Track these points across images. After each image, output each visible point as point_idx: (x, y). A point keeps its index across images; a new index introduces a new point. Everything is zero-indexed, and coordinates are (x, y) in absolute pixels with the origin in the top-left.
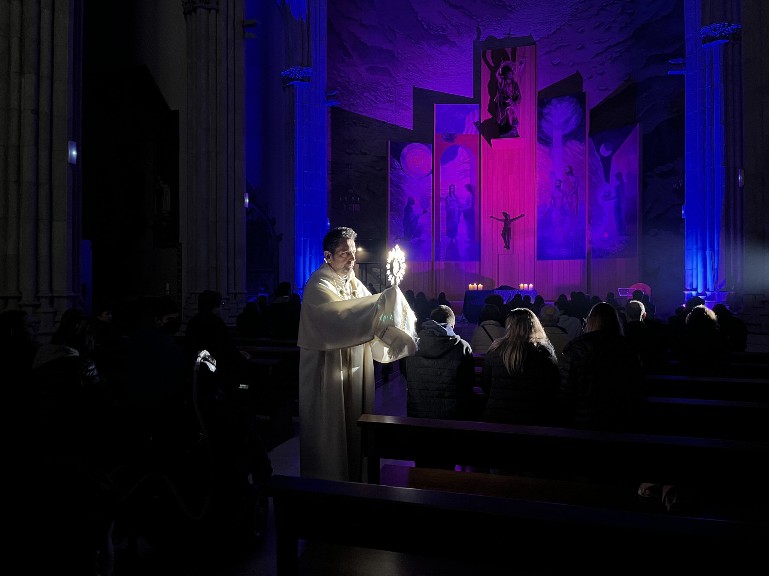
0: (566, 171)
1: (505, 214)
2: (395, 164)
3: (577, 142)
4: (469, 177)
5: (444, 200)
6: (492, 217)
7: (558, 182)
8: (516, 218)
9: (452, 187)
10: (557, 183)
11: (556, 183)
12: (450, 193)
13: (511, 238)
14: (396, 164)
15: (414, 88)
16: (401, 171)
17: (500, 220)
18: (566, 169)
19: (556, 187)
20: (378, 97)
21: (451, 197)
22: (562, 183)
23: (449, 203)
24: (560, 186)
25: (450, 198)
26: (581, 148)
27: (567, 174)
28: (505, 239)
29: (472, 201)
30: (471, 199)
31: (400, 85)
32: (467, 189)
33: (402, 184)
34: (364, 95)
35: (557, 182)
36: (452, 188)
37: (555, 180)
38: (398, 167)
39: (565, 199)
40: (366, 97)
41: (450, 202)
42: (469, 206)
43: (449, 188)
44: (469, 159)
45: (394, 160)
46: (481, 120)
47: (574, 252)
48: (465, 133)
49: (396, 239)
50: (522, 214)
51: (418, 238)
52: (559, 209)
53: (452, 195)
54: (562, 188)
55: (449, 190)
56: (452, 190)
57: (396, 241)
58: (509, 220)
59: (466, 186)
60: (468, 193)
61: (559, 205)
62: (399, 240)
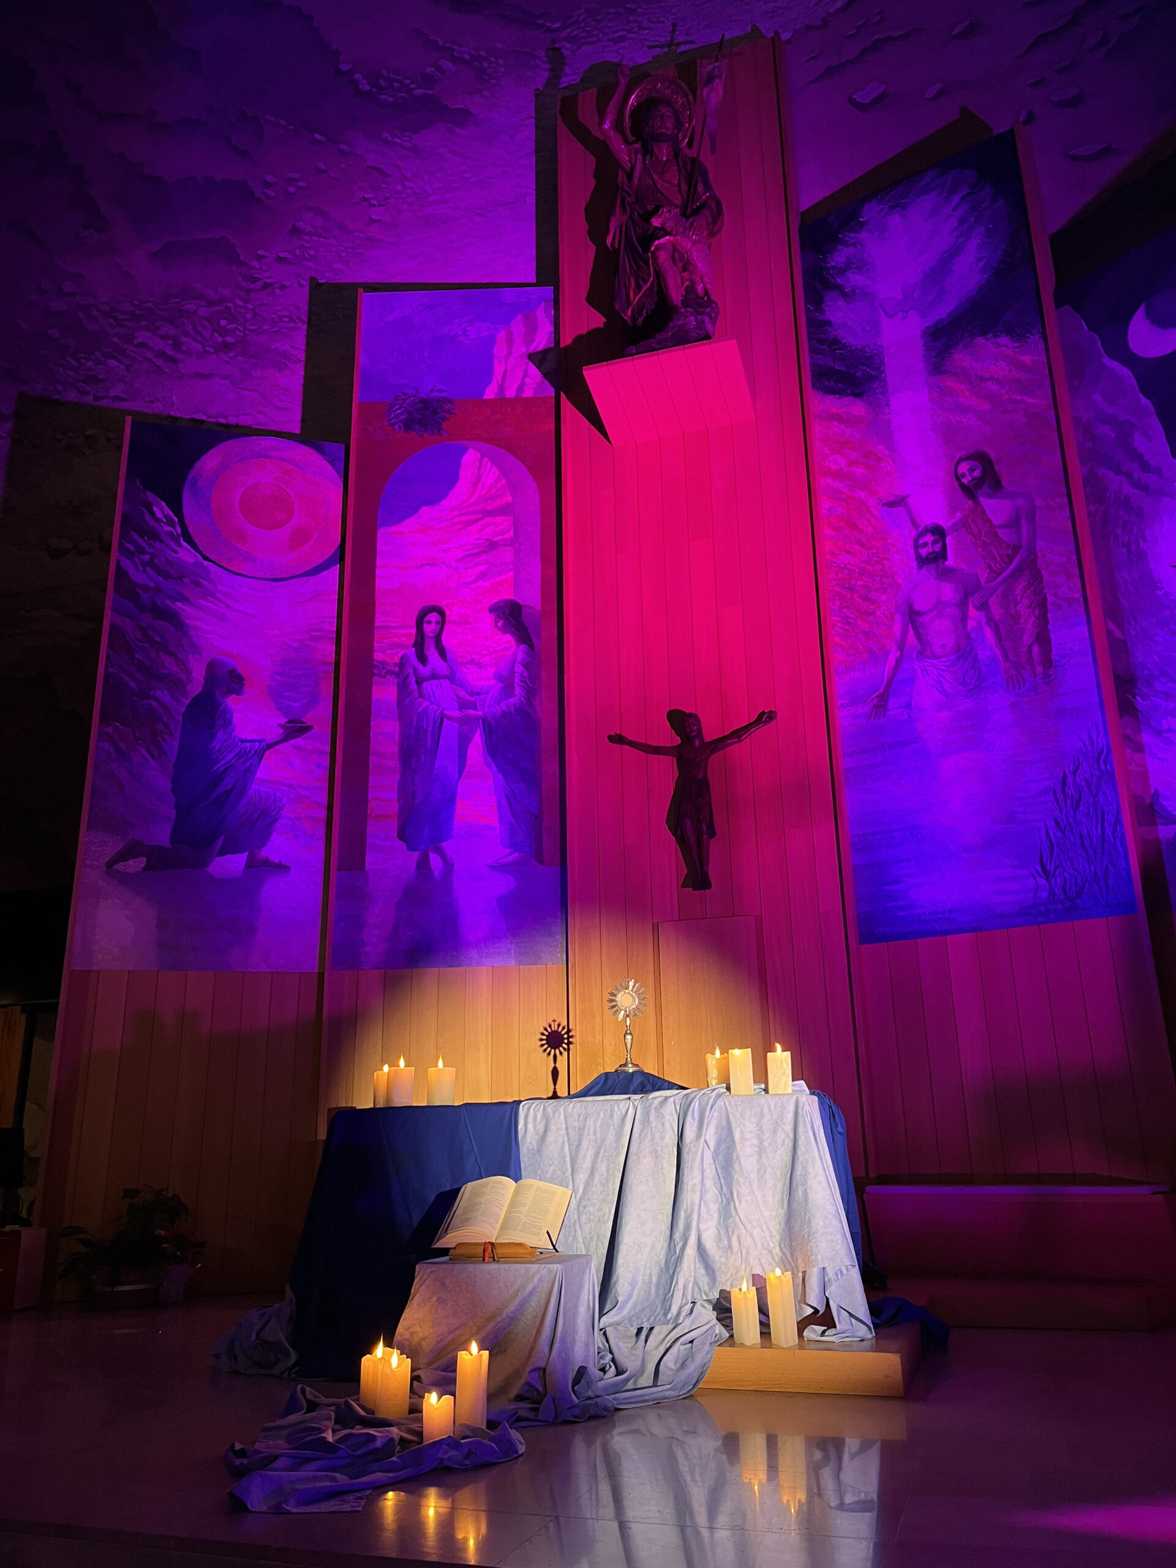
0: (965, 481)
1: (681, 721)
2: (153, 514)
3: (1004, 340)
4: (512, 573)
5: (392, 673)
6: (618, 739)
7: (929, 538)
8: (737, 734)
9: (433, 617)
10: (925, 545)
11: (916, 546)
12: (419, 644)
13: (712, 834)
14: (159, 514)
15: (316, 286)
16: (185, 544)
17: (657, 750)
18: (960, 471)
19: (922, 561)
20: (184, 339)
21: (423, 659)
22: (948, 540)
23: (414, 686)
24: (942, 555)
25: (419, 666)
26: (1027, 359)
27: (970, 491)
28: (682, 839)
29: (526, 674)
30: (519, 668)
31: (266, 286)
32: (500, 624)
33: (185, 599)
34: (135, 342)
35: (921, 542)
36: (429, 622)
37: (914, 533)
38: (167, 528)
39: (972, 611)
40: (141, 345)
41: (419, 683)
42: (512, 700)
43: (414, 623)
44: (509, 499)
45: (151, 496)
46: (562, 345)
47: (1059, 881)
48: (490, 393)
49: (122, 856)
50: (763, 713)
51: (246, 854)
52: (948, 664)
53: (432, 652)
54: (950, 562)
55: (414, 631)
56: (429, 629)
57: (120, 866)
58: (697, 743)
59: (495, 609)
60: (509, 640)
61: (944, 645)
62: (137, 864)
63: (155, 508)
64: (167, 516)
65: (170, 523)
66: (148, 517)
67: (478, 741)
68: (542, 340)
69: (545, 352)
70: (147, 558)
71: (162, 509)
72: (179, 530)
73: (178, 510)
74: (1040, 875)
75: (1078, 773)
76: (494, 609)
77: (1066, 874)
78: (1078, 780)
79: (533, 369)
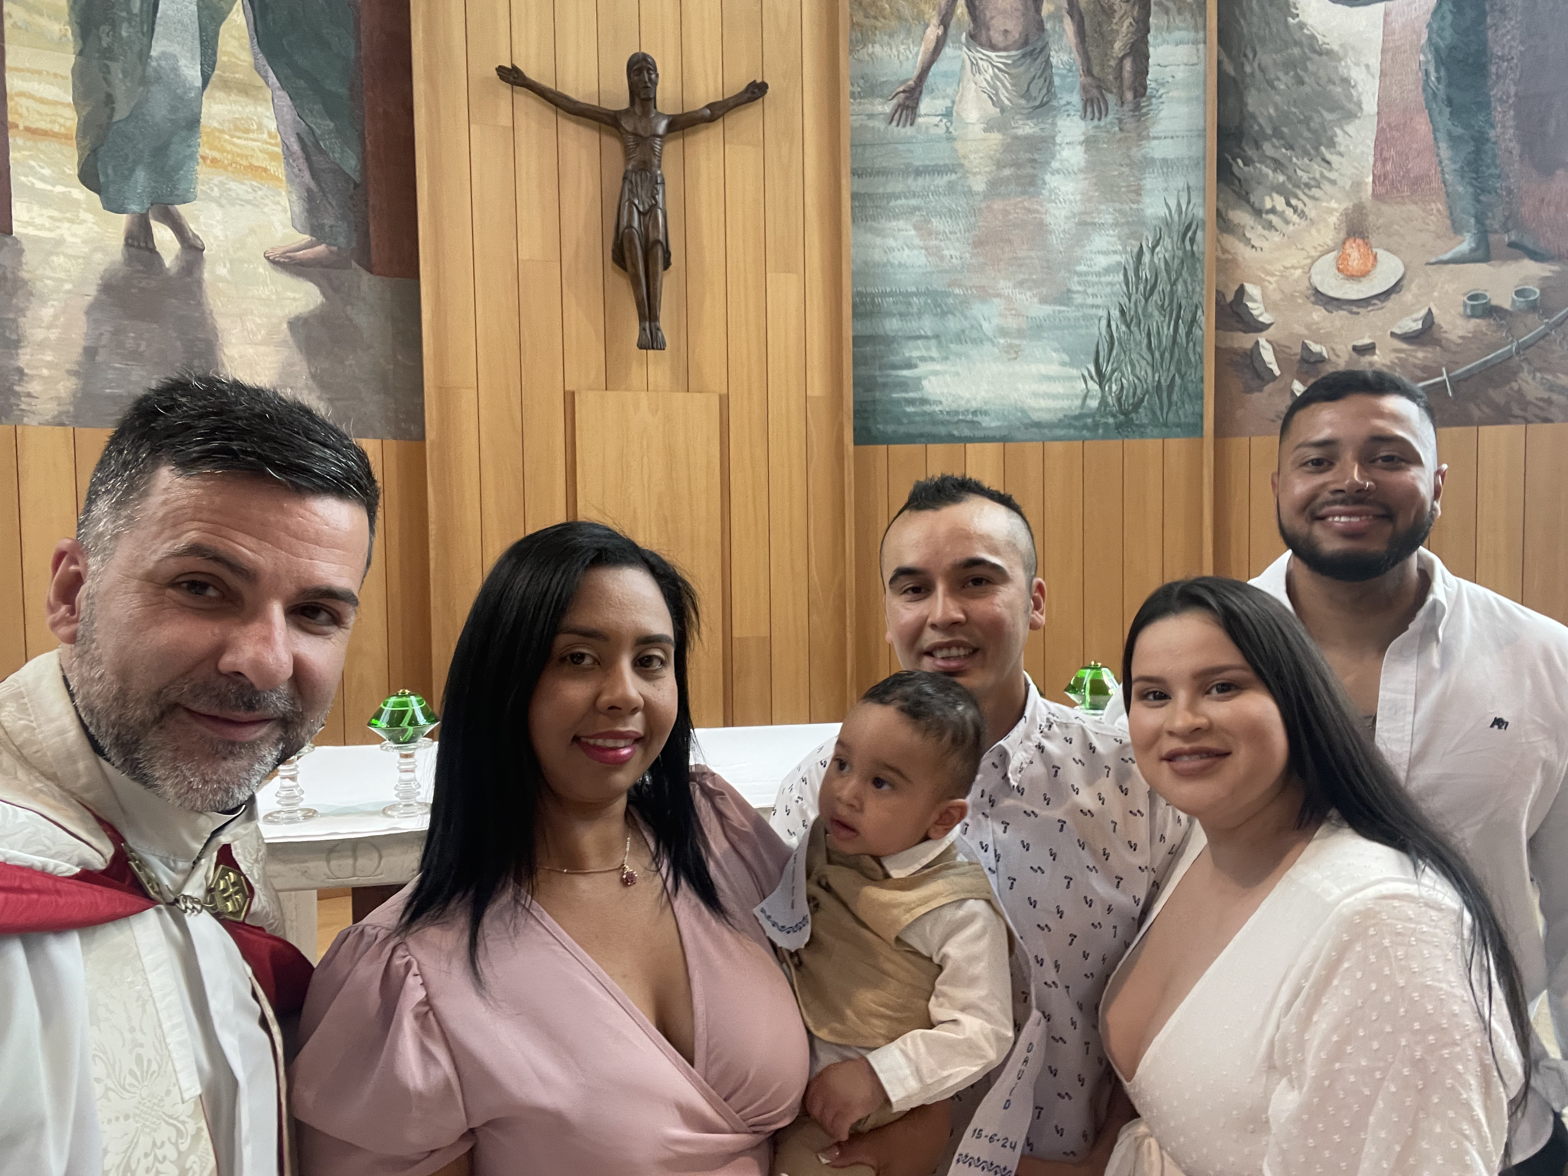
13: (667, 264)
47: (1114, 388)
50: (749, 85)
52: (1010, 62)
58: (650, 114)
61: (1006, 31)
74: (1092, 378)
75: (1158, 249)
77: (1124, 381)
78: (1156, 261)
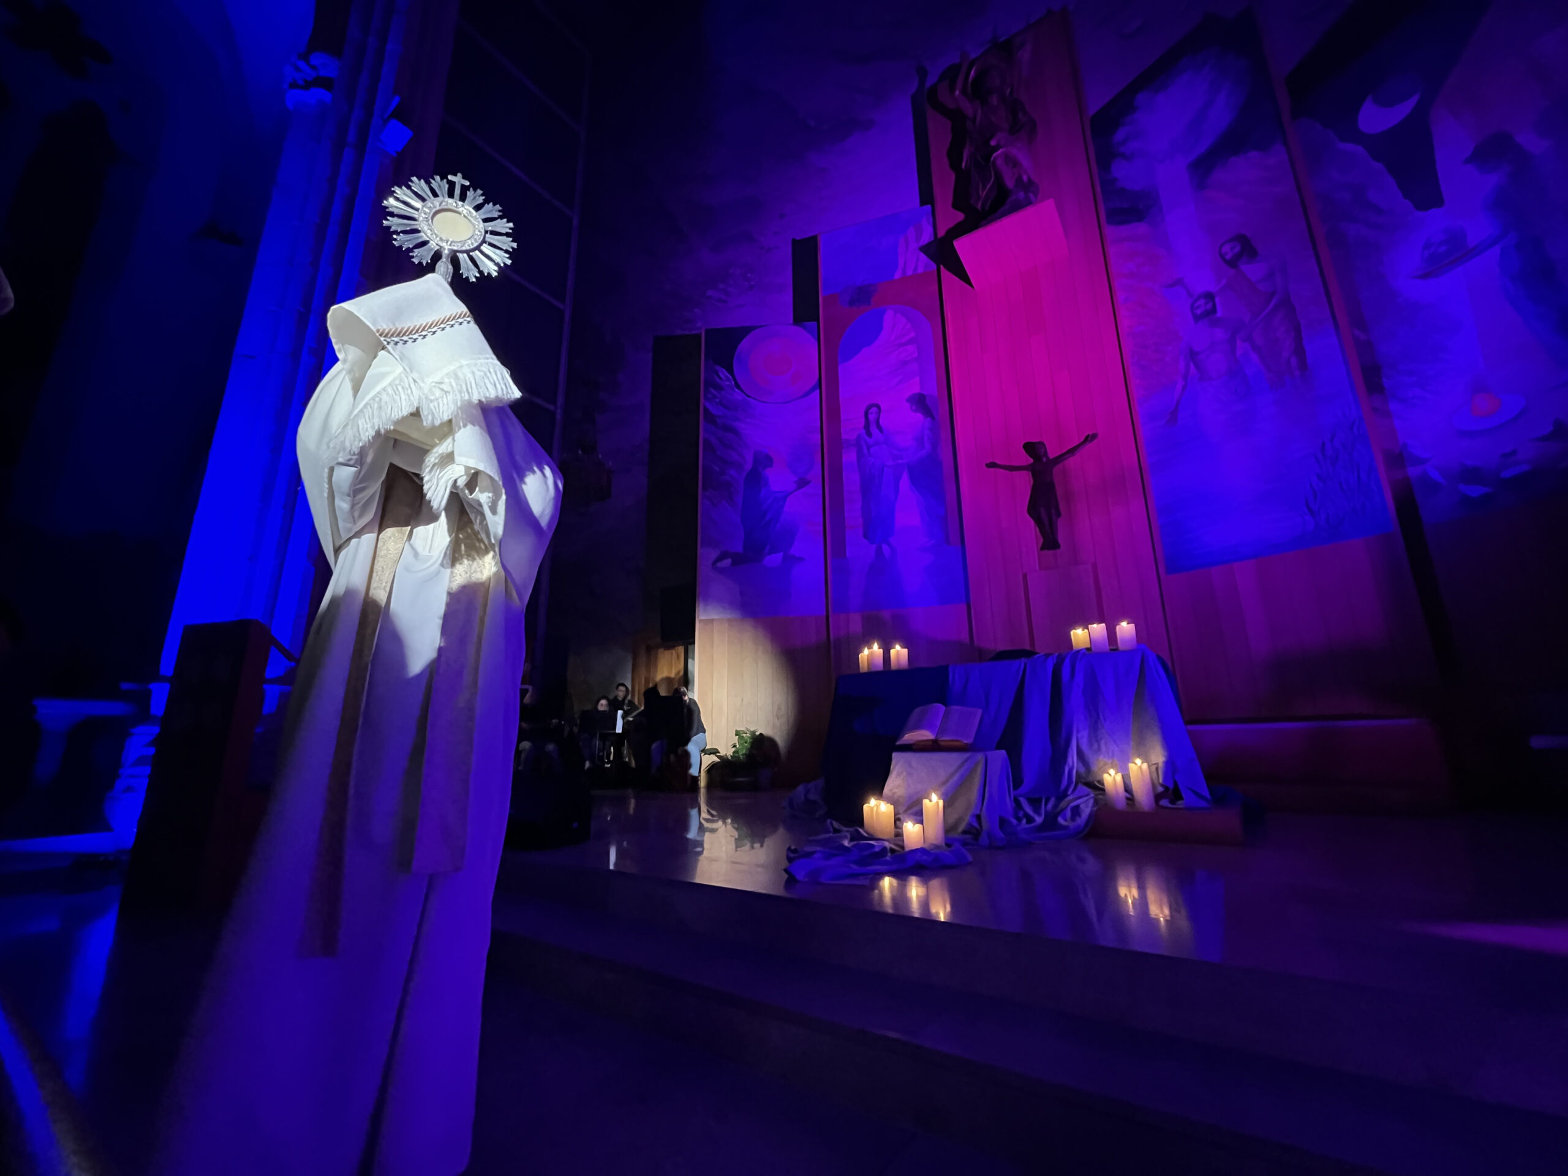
0: (1228, 257)
2: (719, 377)
3: (1252, 154)
4: (918, 377)
6: (992, 465)
7: (1202, 302)
8: (1072, 451)
9: (874, 409)
10: (1199, 307)
11: (1192, 309)
12: (867, 426)
13: (1059, 514)
14: (722, 377)
15: (795, 243)
16: (737, 390)
17: (1018, 468)
18: (1223, 251)
19: (1197, 318)
21: (869, 434)
22: (1217, 300)
23: (866, 451)
24: (1214, 310)
25: (868, 439)
26: (1272, 162)
27: (1232, 263)
29: (931, 434)
30: (926, 432)
32: (913, 408)
33: (739, 420)
35: (1196, 305)
36: (872, 413)
37: (1190, 301)
39: (1239, 344)
41: (869, 448)
42: (924, 451)
43: (863, 415)
44: (913, 334)
45: (718, 368)
46: (939, 236)
47: (1323, 516)
48: (897, 276)
49: (720, 558)
50: (1088, 436)
51: (782, 553)
52: (1222, 382)
53: (874, 429)
54: (1219, 314)
55: (863, 420)
56: (872, 417)
57: (719, 564)
58: (1044, 460)
59: (911, 400)
60: (919, 416)
61: (1218, 371)
62: (727, 562)
63: (720, 374)
64: (727, 377)
65: (728, 379)
66: (718, 380)
67: (905, 477)
68: (927, 238)
69: (929, 244)
70: (717, 400)
71: (723, 373)
72: (733, 382)
73: (731, 371)
74: (1306, 515)
75: (1335, 439)
76: (908, 400)
77: (1329, 511)
78: (1335, 445)
79: (923, 256)
